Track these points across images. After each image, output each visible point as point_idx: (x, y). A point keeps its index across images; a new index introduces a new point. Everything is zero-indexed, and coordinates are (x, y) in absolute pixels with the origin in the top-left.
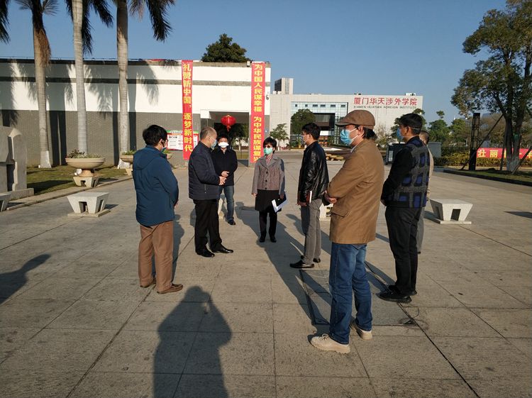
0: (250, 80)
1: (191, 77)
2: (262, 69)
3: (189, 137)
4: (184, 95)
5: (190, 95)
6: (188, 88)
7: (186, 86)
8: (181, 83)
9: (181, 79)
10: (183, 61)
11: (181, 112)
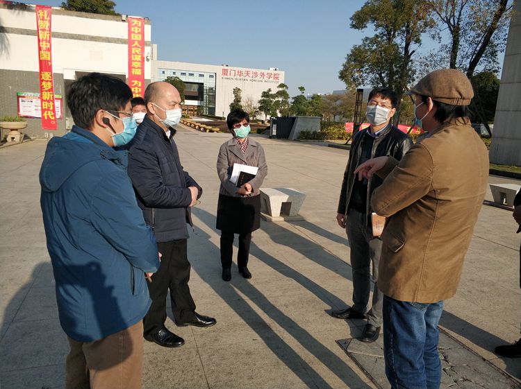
0: (126, 37)
1: (50, 27)
2: (140, 25)
3: (49, 101)
4: (40, 49)
5: (49, 50)
6: (46, 41)
7: (44, 38)
8: (37, 33)
9: (36, 29)
10: (37, 6)
11: (37, 69)
